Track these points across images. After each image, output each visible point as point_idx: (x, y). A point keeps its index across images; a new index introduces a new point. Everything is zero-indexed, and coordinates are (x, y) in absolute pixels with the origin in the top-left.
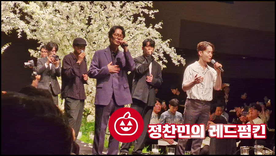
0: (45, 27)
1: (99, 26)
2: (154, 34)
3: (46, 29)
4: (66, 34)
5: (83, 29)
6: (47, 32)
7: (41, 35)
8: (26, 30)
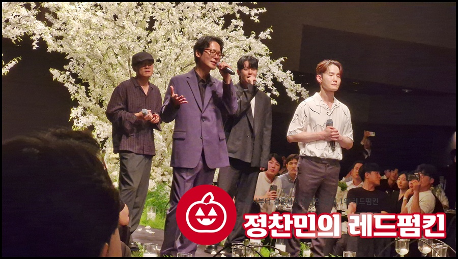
0: (77, 33)
1: (168, 32)
2: (258, 48)
3: (80, 35)
4: (112, 44)
5: (140, 37)
6: (80, 41)
7: (70, 45)
8: (46, 36)
